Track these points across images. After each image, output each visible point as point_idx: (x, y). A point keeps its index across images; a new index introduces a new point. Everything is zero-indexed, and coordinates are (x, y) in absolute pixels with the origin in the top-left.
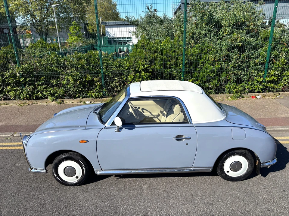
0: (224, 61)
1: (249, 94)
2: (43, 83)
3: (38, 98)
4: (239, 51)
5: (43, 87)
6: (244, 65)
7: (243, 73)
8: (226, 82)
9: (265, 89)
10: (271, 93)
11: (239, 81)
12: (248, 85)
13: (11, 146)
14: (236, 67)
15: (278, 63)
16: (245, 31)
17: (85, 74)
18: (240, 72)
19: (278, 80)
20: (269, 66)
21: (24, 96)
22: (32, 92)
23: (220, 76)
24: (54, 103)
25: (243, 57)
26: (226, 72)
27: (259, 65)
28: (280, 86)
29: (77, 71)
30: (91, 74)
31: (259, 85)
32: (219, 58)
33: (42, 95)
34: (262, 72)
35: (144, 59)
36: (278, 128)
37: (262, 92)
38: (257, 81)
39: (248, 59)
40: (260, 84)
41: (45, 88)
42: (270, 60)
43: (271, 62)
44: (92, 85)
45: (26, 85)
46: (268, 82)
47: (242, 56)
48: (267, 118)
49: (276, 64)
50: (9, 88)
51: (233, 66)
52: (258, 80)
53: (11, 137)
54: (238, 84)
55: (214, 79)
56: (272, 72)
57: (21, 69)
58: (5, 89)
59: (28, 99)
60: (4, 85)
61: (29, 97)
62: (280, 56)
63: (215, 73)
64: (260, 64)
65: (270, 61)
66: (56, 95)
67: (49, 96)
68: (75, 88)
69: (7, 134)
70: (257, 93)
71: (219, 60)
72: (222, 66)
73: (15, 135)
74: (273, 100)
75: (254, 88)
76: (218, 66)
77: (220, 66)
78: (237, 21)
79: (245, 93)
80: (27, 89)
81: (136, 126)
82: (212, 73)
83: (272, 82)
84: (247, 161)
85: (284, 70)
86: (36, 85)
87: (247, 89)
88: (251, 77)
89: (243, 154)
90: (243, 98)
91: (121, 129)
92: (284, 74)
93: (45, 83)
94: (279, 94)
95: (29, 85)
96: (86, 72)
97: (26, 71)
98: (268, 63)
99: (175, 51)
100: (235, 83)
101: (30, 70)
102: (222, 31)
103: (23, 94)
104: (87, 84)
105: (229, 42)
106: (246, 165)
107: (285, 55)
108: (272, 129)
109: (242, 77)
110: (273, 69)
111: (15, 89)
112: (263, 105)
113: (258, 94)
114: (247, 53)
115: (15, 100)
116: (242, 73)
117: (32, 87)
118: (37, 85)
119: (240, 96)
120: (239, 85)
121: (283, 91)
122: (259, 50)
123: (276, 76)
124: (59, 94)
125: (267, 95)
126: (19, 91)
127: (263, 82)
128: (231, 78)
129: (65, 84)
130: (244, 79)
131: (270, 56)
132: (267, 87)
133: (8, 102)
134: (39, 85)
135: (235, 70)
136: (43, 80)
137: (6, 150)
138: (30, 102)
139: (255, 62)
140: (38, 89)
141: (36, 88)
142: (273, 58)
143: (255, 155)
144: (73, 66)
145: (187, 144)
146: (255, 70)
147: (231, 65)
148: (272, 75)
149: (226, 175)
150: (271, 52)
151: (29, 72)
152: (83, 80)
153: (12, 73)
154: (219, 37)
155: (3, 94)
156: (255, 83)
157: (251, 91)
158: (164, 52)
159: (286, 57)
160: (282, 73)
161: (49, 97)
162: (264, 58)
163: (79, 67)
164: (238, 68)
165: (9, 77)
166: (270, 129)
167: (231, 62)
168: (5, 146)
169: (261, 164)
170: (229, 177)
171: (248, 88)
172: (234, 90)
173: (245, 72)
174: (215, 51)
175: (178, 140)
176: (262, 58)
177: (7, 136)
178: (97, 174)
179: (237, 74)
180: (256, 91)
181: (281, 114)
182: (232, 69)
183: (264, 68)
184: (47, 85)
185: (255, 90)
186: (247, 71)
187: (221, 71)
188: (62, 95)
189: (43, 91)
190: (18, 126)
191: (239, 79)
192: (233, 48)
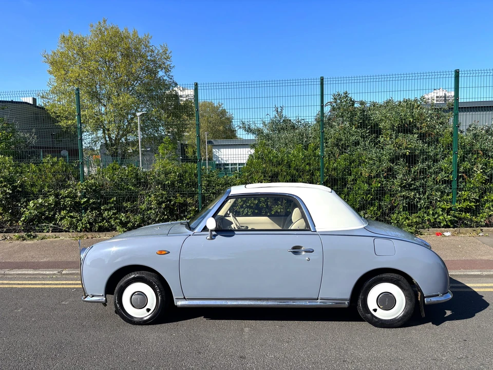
0: (385, 177)
1: (431, 229)
2: (113, 207)
3: (102, 230)
4: (407, 162)
5: (111, 213)
6: (418, 184)
7: (418, 196)
8: (392, 209)
9: (457, 222)
10: (468, 228)
11: (412, 208)
12: (428, 215)
13: (57, 284)
14: (405, 187)
15: (472, 181)
16: (416, 136)
17: (174, 194)
18: (413, 193)
19: (476, 208)
20: (458, 186)
21: (82, 225)
22: (95, 221)
23: (380, 200)
25: (414, 172)
26: (391, 194)
27: (442, 184)
28: (481, 218)
29: (164, 189)
30: (183, 194)
31: (446, 215)
32: (377, 172)
33: (109, 225)
34: (448, 195)
35: (262, 173)
36: (473, 272)
37: (452, 226)
38: (441, 208)
39: (423, 173)
40: (448, 214)
41: (114, 214)
42: (458, 175)
43: (461, 180)
44: (183, 212)
45: (87, 209)
46: (461, 210)
47: (413, 170)
48: (457, 260)
49: (470, 182)
50: (63, 213)
51: (399, 184)
52: (443, 206)
53: (58, 275)
54: (412, 213)
55: (372, 205)
56: (465, 194)
57: (85, 185)
58: (56, 216)
59: (87, 232)
60: (56, 209)
61: (89, 227)
62: (475, 171)
63: (372, 195)
64: (444, 182)
65: (459, 177)
66: (129, 225)
67: (119, 225)
68: (157, 215)
69: (52, 271)
70: (445, 228)
71: (378, 176)
72: (382, 184)
73: (64, 272)
74: (470, 238)
75: (438, 220)
76: (375, 184)
77: (379, 185)
78: (402, 122)
79: (423, 228)
80: (88, 216)
81: (236, 232)
82: (367, 195)
83: (467, 210)
84: (403, 292)
85: (485, 192)
86: (101, 209)
87: (426, 221)
88: (431, 202)
89: (395, 281)
90: (421, 235)
91: (215, 236)
92: (486, 198)
93: (115, 207)
94: (481, 230)
95: (92, 209)
96: (176, 192)
97: (91, 189)
98: (456, 181)
99: (309, 164)
100: (407, 212)
101: (96, 187)
102: (382, 137)
103: (82, 223)
104: (176, 208)
105: (390, 149)
106: (403, 300)
107: (482, 169)
108: (462, 273)
109: (417, 202)
110: (466, 191)
111: (72, 214)
112: (454, 245)
113: (447, 229)
114: (420, 166)
115: (69, 232)
116: (415, 195)
117: (96, 213)
118: (103, 210)
119: (417, 232)
120: (413, 215)
121: (487, 225)
122: (441, 163)
123: (472, 201)
124: (134, 224)
125: (461, 231)
126: (77, 217)
127: (452, 210)
128: (398, 204)
129: (143, 209)
130: (420, 205)
131: (458, 169)
132: (460, 219)
133: (57, 234)
134: (106, 210)
135: (404, 191)
136: (112, 203)
137: (50, 288)
138: (89, 235)
139: (434, 179)
140: (104, 215)
141: (101, 214)
142: (463, 173)
143: (413, 282)
144: (159, 183)
145: (309, 260)
146: (436, 191)
147: (397, 183)
148: (465, 200)
149: (372, 315)
150: (458, 165)
151: (94, 190)
152: (170, 203)
153: (70, 192)
154: (380, 146)
155: (53, 222)
156: (440, 211)
157: (434, 225)
158: (293, 165)
159: (484, 171)
160: (481, 196)
161: (118, 228)
162: (448, 173)
163: (166, 183)
164: (407, 187)
165: (66, 197)
166: (460, 273)
167: (396, 178)
168: (48, 284)
169: (425, 297)
170: (377, 320)
171: (429, 220)
172: (404, 223)
173: (420, 194)
174: (371, 162)
175: (295, 253)
176: (445, 173)
177: (51, 272)
179: (407, 197)
180: (442, 225)
181: (482, 256)
182: (399, 189)
183: (451, 189)
184: (117, 210)
185: (440, 223)
186: (424, 193)
187: (381, 193)
188: (137, 225)
189: (111, 218)
190: (69, 262)
191: (412, 205)
192: (397, 158)
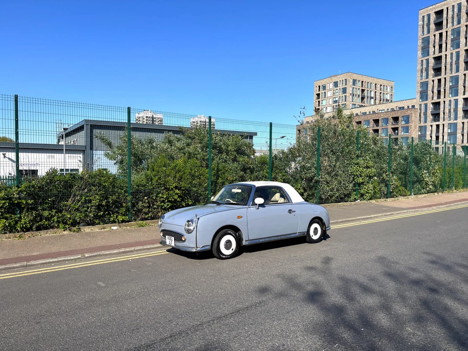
24: (66, 232)
25: (253, 178)
32: (236, 177)
33: (48, 224)
39: (257, 179)
42: (271, 180)
53: (82, 258)
59: (24, 232)
61: (29, 227)
66: (69, 222)
71: (236, 180)
84: (320, 227)
89: (318, 222)
104: (111, 205)
106: (320, 230)
111: (8, 216)
114: (255, 174)
117: (35, 213)
118: (41, 210)
134: (44, 210)
138: (29, 234)
142: (273, 178)
143: (323, 222)
145: (295, 215)
152: (107, 200)
169: (326, 228)
170: (313, 240)
174: (231, 171)
175: (290, 213)
176: (265, 178)
177: (76, 257)
178: (245, 246)
192: (246, 169)
